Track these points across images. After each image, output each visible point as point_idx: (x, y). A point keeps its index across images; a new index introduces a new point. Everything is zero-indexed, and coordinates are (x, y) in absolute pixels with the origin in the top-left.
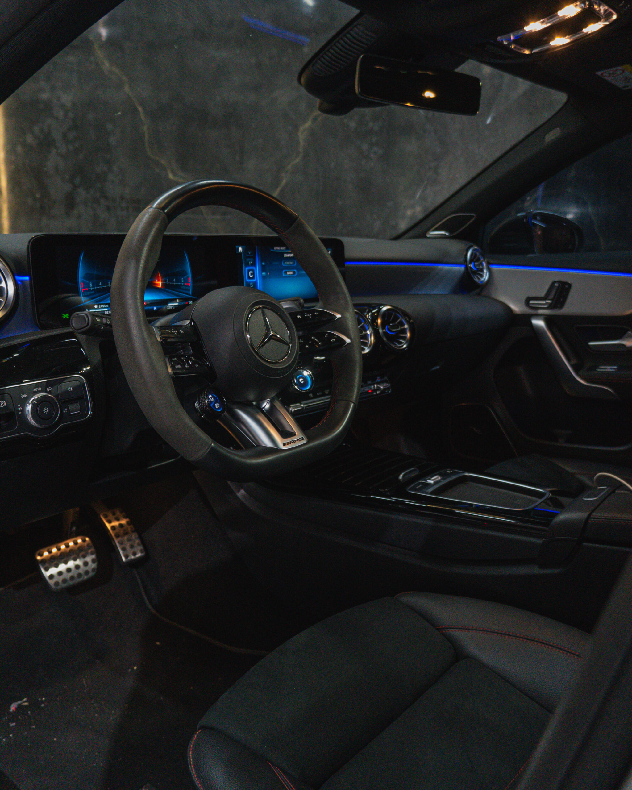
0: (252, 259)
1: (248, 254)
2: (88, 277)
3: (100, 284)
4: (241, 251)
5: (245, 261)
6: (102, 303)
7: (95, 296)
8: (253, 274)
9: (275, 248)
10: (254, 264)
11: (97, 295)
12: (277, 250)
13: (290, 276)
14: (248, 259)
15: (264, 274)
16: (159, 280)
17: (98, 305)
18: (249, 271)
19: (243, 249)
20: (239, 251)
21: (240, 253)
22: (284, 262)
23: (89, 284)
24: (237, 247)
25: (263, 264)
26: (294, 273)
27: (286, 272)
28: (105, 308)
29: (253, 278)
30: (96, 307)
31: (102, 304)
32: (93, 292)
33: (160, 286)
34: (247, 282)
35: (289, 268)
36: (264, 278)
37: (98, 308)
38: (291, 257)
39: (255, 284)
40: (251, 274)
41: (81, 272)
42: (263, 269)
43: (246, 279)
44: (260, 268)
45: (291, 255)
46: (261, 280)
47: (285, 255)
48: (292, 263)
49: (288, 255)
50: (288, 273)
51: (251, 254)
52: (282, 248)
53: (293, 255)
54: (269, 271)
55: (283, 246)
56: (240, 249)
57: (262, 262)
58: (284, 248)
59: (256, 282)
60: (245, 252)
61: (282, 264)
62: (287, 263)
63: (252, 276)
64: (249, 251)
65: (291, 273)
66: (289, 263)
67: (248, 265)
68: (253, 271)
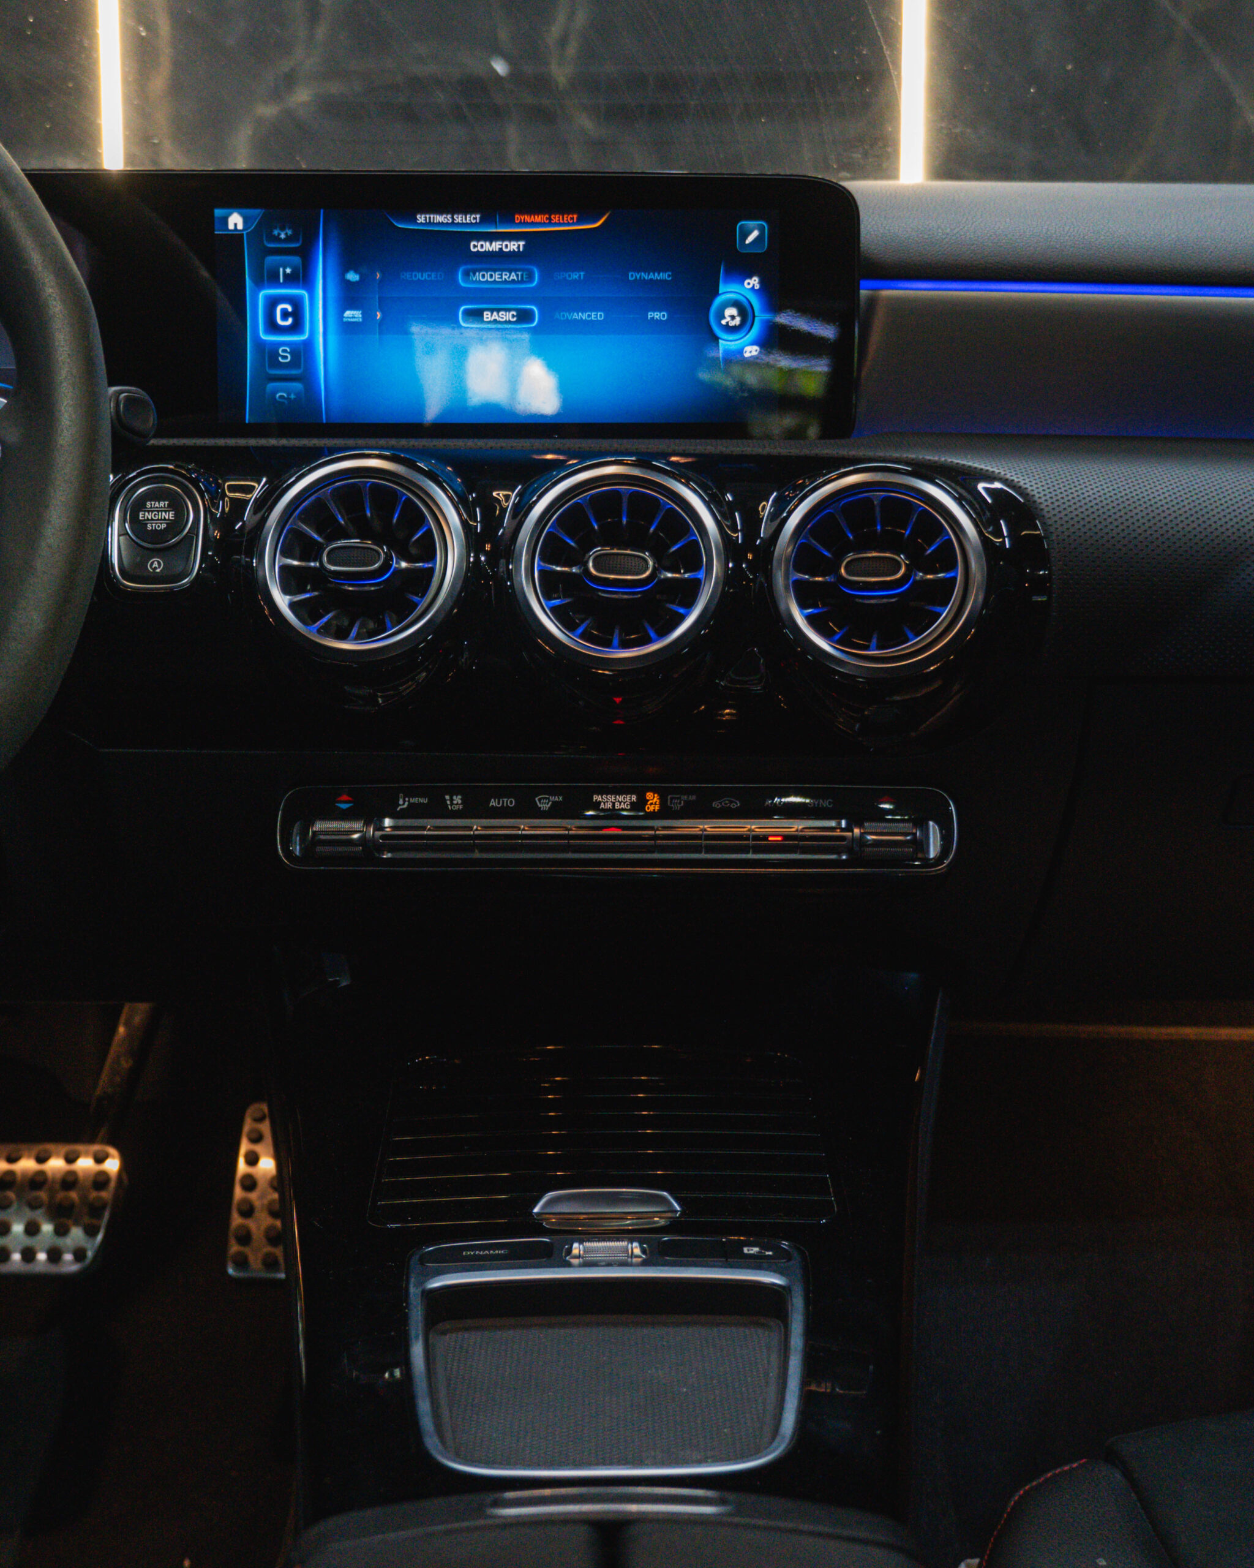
0: (296, 260)
1: (277, 239)
4: (240, 227)
5: (258, 266)
8: (297, 314)
9: (421, 218)
10: (302, 277)
12: (430, 224)
13: (500, 330)
14: (270, 260)
15: (353, 315)
18: (272, 303)
19: (247, 221)
20: (231, 227)
21: (236, 238)
22: (467, 274)
24: (218, 212)
25: (352, 277)
26: (524, 316)
27: (477, 314)
29: (296, 327)
34: (260, 345)
35: (497, 297)
36: (349, 328)
38: (512, 254)
39: (303, 354)
40: (285, 315)
42: (350, 296)
43: (257, 330)
44: (332, 294)
45: (513, 246)
46: (332, 338)
47: (476, 246)
48: (513, 276)
49: (495, 246)
50: (487, 316)
51: (288, 239)
52: (459, 218)
53: (522, 243)
54: (382, 306)
55: (466, 211)
56: (236, 221)
57: (347, 271)
58: (470, 218)
59: (309, 345)
60: (260, 231)
61: (456, 281)
62: (486, 278)
63: (290, 321)
64: (283, 229)
65: (509, 316)
66: (497, 276)
67: (273, 279)
68: (296, 303)
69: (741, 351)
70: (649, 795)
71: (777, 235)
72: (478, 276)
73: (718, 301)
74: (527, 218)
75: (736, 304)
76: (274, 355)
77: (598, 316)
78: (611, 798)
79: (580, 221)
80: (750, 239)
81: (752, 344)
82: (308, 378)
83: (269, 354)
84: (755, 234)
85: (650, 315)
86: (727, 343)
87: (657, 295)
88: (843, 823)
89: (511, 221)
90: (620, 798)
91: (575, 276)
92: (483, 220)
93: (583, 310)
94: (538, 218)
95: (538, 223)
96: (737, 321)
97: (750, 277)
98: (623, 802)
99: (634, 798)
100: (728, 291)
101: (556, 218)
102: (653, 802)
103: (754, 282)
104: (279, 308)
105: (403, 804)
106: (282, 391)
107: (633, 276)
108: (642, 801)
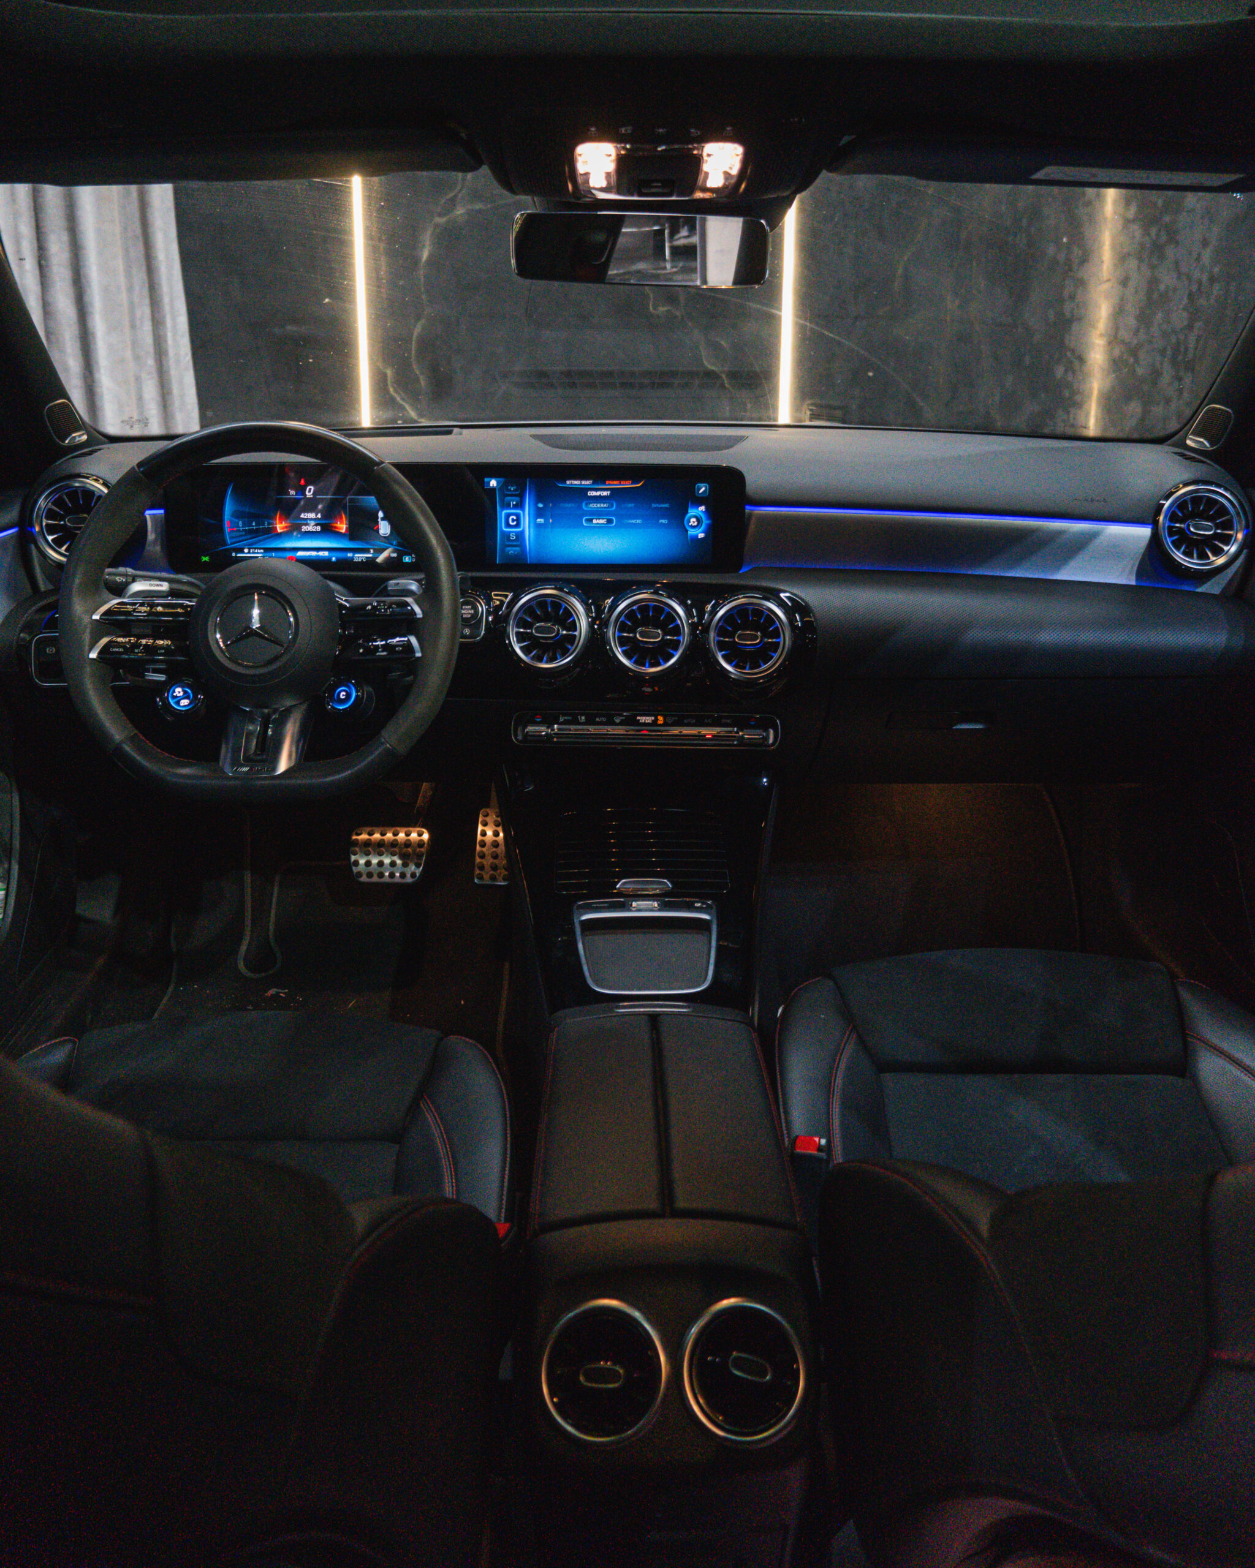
0: (518, 499)
1: (510, 490)
2: (237, 515)
3: (254, 524)
4: (495, 485)
5: (502, 501)
6: (254, 546)
7: (243, 538)
8: (518, 520)
9: (568, 482)
10: (520, 505)
11: (249, 537)
12: (572, 484)
13: (600, 527)
14: (507, 499)
15: (540, 521)
16: (342, 523)
17: (249, 549)
18: (508, 516)
19: (498, 483)
20: (491, 485)
21: (493, 490)
22: (586, 504)
23: (238, 523)
24: (486, 480)
25: (540, 505)
26: (609, 521)
27: (591, 520)
28: (258, 553)
29: (517, 526)
30: (246, 551)
31: (255, 549)
32: (243, 533)
33: (343, 531)
34: (503, 532)
35: (599, 514)
36: (539, 526)
37: (249, 552)
38: (605, 496)
39: (520, 536)
41: (229, 508)
42: (539, 513)
43: (502, 526)
44: (532, 512)
45: (605, 493)
46: (532, 530)
47: (591, 493)
48: (605, 505)
49: (598, 493)
50: (595, 521)
51: (514, 490)
52: (583, 482)
53: (609, 492)
54: (552, 517)
55: (586, 479)
56: (493, 483)
57: (538, 503)
58: (589, 482)
59: (523, 532)
60: (503, 487)
61: (582, 507)
62: (594, 506)
63: (515, 523)
64: (512, 486)
65: (603, 521)
66: (598, 505)
67: (508, 506)
68: (518, 516)
69: (697, 536)
70: (659, 717)
71: (712, 490)
72: (591, 505)
73: (689, 515)
74: (611, 482)
75: (695, 517)
76: (509, 536)
77: (639, 521)
78: (644, 718)
79: (632, 484)
80: (701, 491)
81: (701, 533)
82: (522, 545)
83: (506, 536)
84: (703, 489)
85: (661, 521)
86: (692, 532)
87: (664, 514)
88: (735, 729)
89: (604, 483)
90: (648, 718)
91: (630, 505)
92: (593, 483)
93: (633, 519)
94: (615, 482)
95: (615, 484)
96: (696, 524)
97: (701, 506)
98: (649, 720)
99: (653, 718)
100: (692, 512)
101: (622, 482)
102: (661, 720)
103: (703, 508)
104: (511, 518)
105: (562, 719)
106: (511, 551)
107: (654, 505)
108: (656, 719)
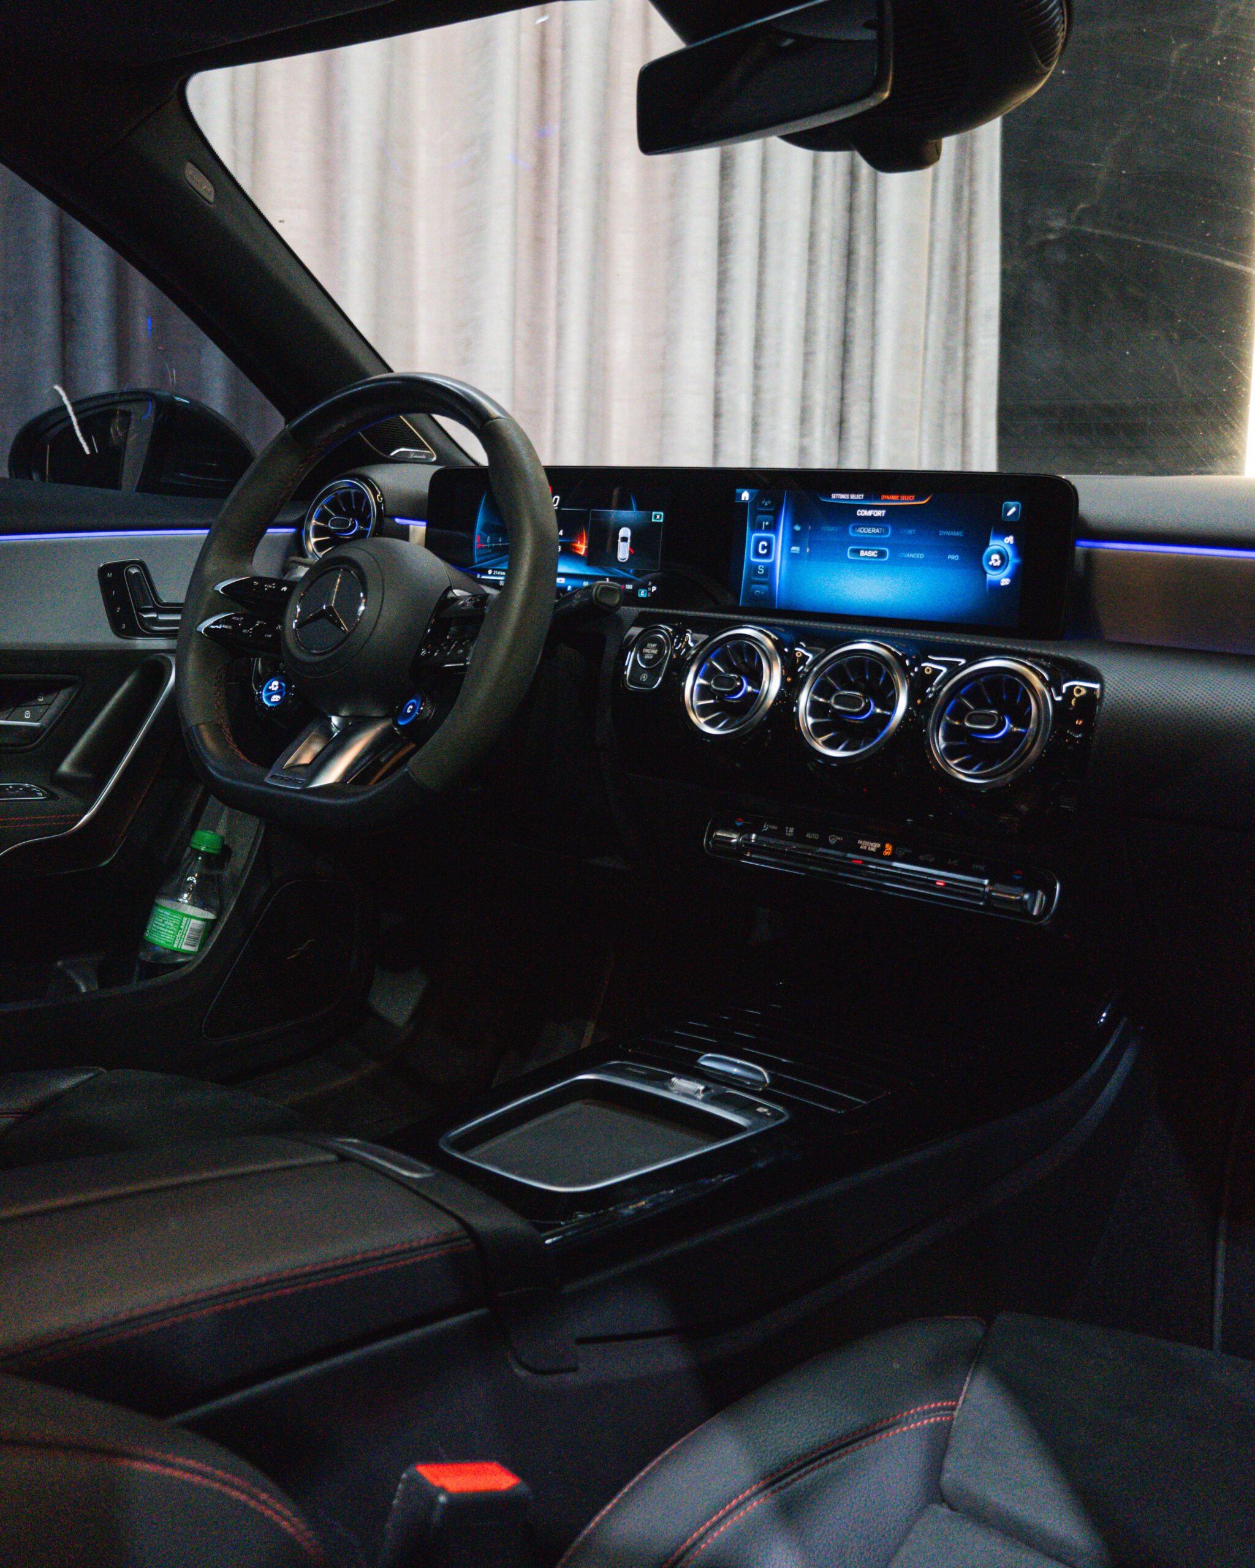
0: (771, 517)
1: (763, 506)
2: (487, 529)
3: (500, 541)
4: (747, 499)
5: (753, 520)
6: (498, 567)
7: (488, 557)
8: (769, 548)
9: (834, 496)
10: (773, 528)
11: (493, 555)
12: (838, 499)
13: (867, 562)
14: (760, 517)
15: (795, 549)
16: (582, 542)
17: (493, 570)
18: (759, 540)
19: (751, 495)
20: (743, 499)
21: (745, 504)
22: (854, 528)
23: (486, 539)
24: (738, 491)
25: (797, 528)
26: (881, 554)
27: (857, 552)
28: (500, 576)
29: (768, 555)
30: (490, 572)
31: (498, 570)
32: (490, 551)
33: (582, 553)
34: (750, 563)
35: (868, 543)
36: (793, 557)
37: (492, 575)
38: (878, 517)
39: (770, 569)
40: (764, 547)
41: (480, 520)
42: (795, 539)
43: (750, 556)
44: (787, 536)
45: (879, 513)
46: (784, 562)
47: (861, 513)
48: (878, 531)
49: (869, 513)
50: (862, 553)
51: (768, 506)
52: (853, 496)
53: (884, 512)
54: (810, 547)
55: (856, 493)
56: (745, 496)
57: (794, 524)
58: (860, 496)
59: (773, 564)
60: (756, 500)
61: (848, 532)
62: (864, 531)
63: (765, 551)
64: (767, 500)
65: (873, 554)
66: (869, 530)
67: (759, 528)
68: (769, 540)
69: (999, 582)
70: (887, 845)
71: (1025, 511)
72: (860, 530)
73: (989, 550)
74: (888, 497)
75: (999, 552)
76: (756, 569)
77: (920, 556)
78: (867, 843)
79: (916, 500)
80: (1010, 513)
81: (1006, 577)
82: (770, 583)
83: (754, 568)
84: (1013, 510)
85: (950, 557)
86: (992, 576)
87: (954, 545)
88: (986, 882)
89: (879, 498)
90: (872, 844)
91: (910, 532)
92: (865, 499)
93: (913, 552)
94: (894, 497)
95: (893, 500)
96: (998, 563)
97: (1008, 535)
98: (874, 846)
99: (879, 846)
100: (995, 544)
101: (903, 498)
102: (889, 847)
103: (1010, 539)
104: (762, 543)
105: (765, 828)
106: (759, 590)
107: (942, 533)
108: (883, 848)
